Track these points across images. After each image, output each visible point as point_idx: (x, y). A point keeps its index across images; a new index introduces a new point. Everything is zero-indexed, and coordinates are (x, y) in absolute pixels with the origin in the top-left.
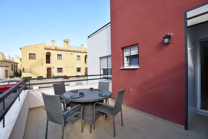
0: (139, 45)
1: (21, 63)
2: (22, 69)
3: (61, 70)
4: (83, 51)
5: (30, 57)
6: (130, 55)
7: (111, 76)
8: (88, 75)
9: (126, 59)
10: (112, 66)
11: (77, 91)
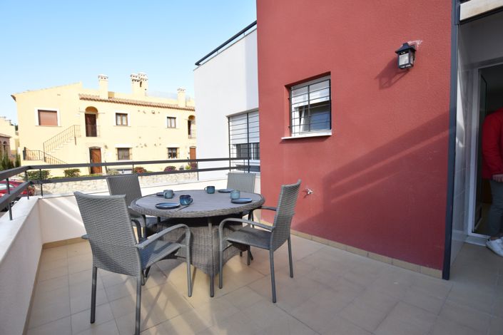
0: (331, 77)
1: (16, 137)
2: (20, 152)
3: (126, 152)
4: (182, 106)
5: (42, 120)
6: (307, 103)
7: (259, 161)
8: (197, 158)
9: (296, 115)
10: (261, 137)
11: (174, 195)
